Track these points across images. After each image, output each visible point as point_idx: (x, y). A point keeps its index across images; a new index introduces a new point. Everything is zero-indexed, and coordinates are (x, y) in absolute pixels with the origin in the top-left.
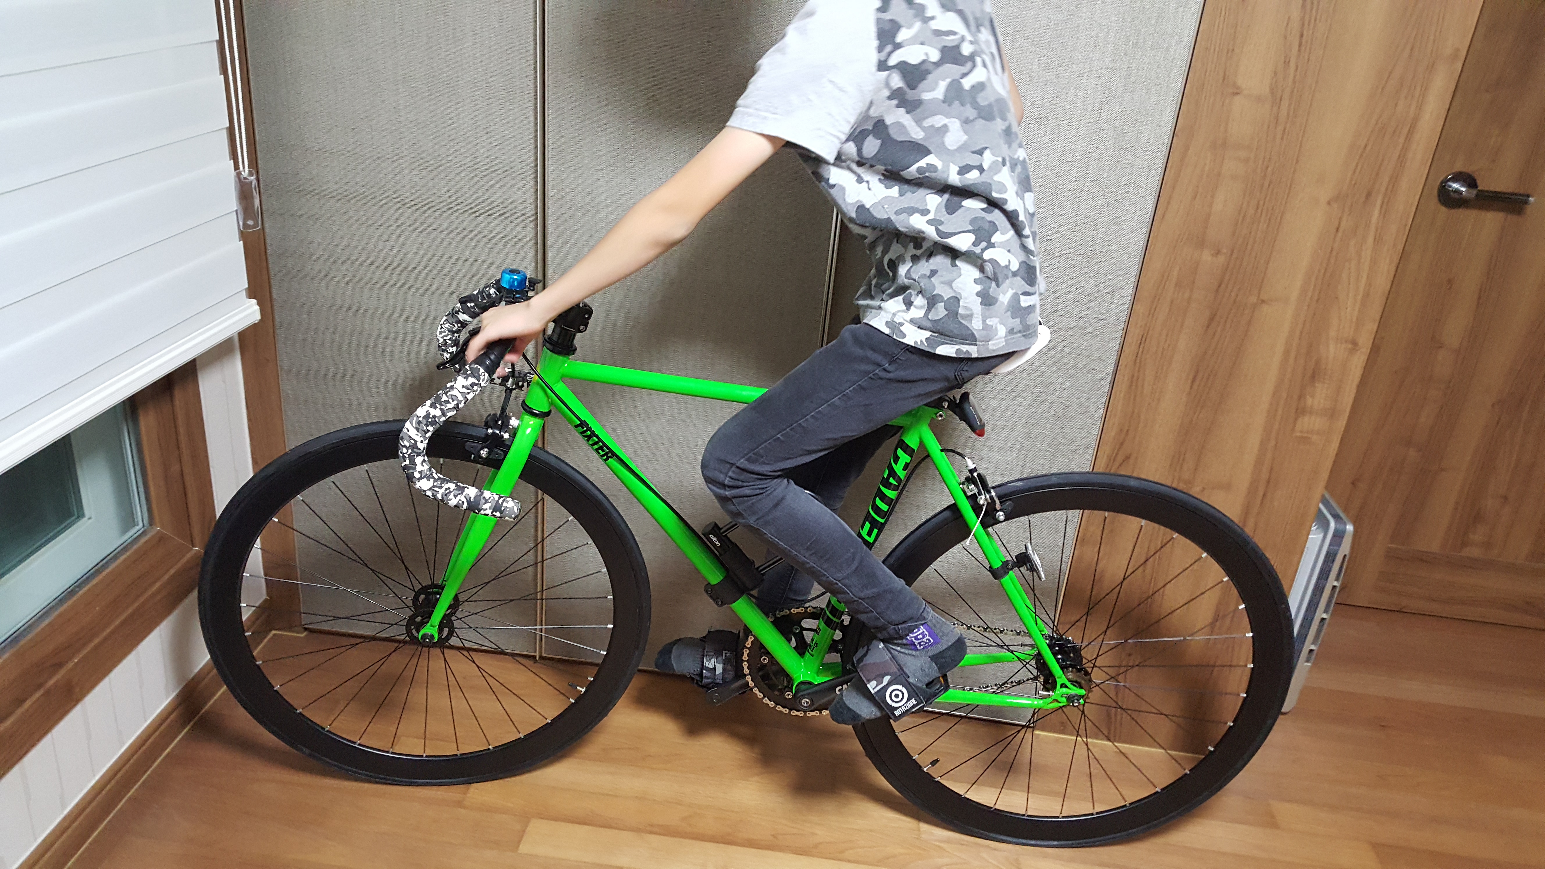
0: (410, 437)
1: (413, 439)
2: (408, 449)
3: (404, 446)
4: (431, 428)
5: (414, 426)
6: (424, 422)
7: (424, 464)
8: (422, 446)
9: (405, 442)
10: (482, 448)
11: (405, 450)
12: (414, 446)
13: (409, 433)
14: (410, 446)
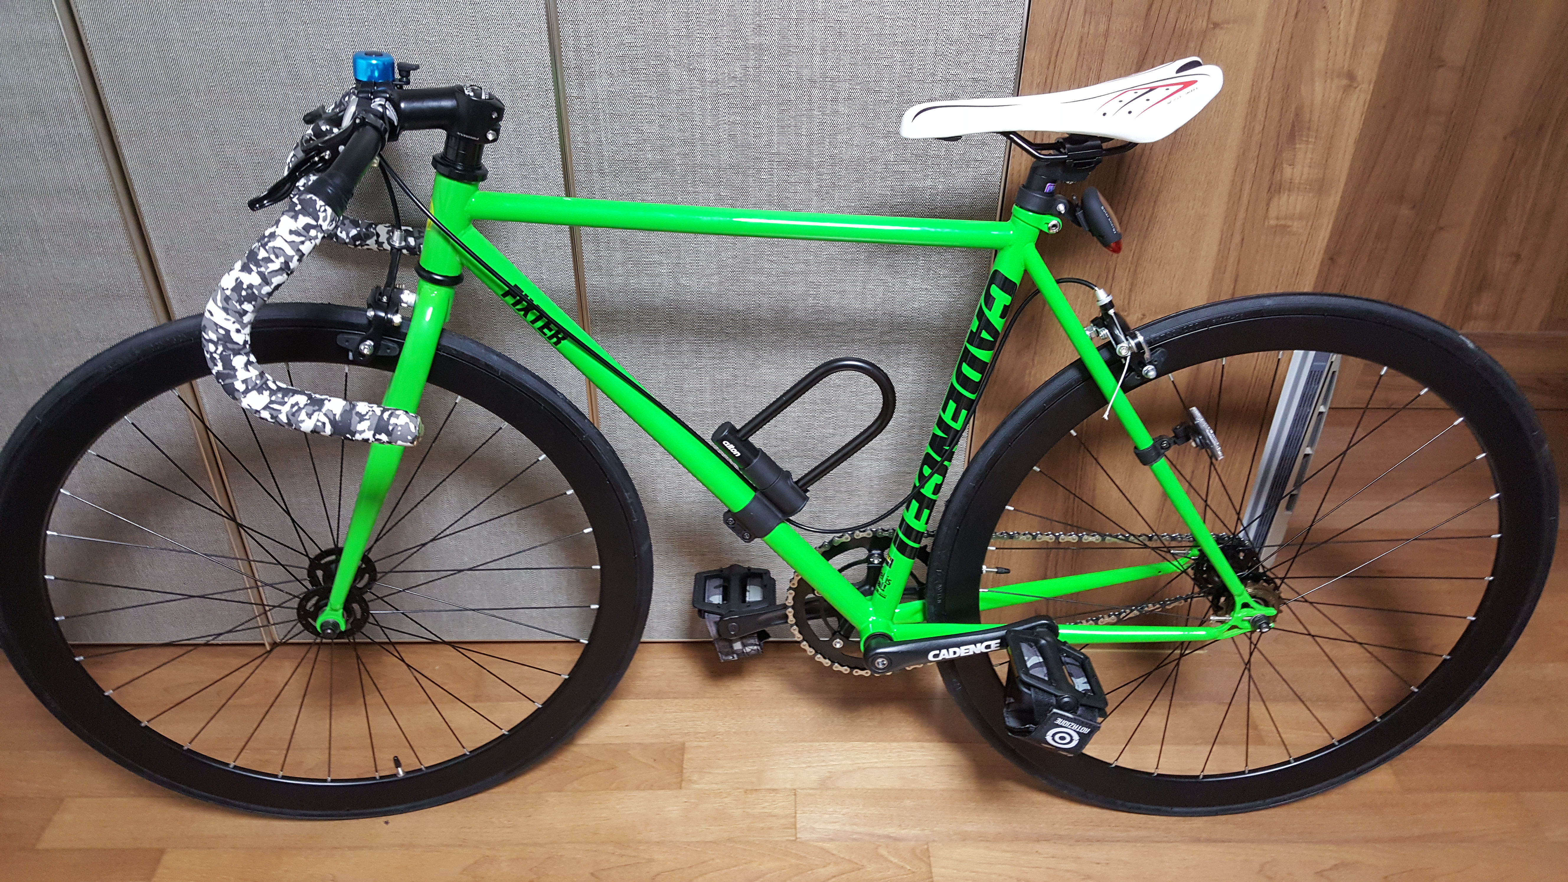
0: (216, 325)
1: (221, 327)
2: (216, 344)
3: (211, 341)
4: (247, 307)
5: (220, 304)
6: (235, 296)
7: (249, 367)
8: (241, 338)
9: (210, 333)
10: (363, 340)
11: (212, 348)
12: (226, 339)
13: (213, 319)
14: (219, 339)
